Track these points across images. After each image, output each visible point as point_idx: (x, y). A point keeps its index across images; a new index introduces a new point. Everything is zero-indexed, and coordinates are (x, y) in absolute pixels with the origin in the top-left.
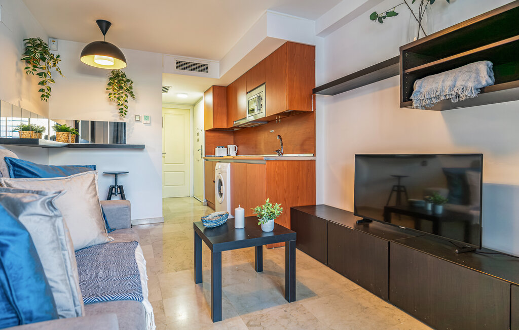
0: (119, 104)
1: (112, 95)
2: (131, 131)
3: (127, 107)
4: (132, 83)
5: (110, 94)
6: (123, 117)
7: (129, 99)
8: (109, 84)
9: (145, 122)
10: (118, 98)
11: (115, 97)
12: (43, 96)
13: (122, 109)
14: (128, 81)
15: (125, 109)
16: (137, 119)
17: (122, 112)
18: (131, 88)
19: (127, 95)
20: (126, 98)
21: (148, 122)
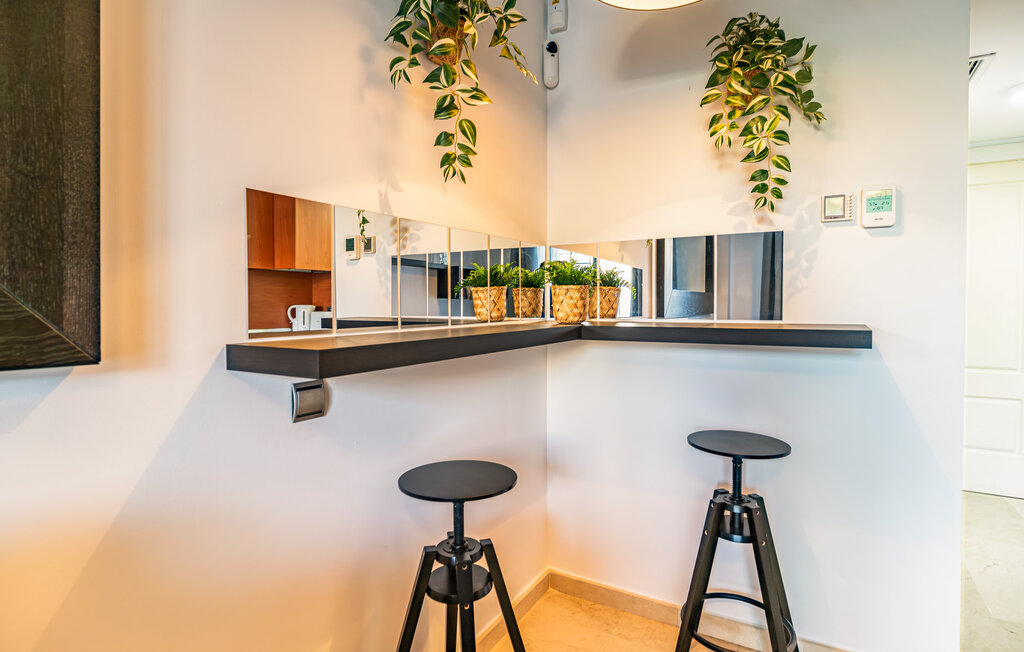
0: (749, 156)
1: (725, 122)
2: (804, 264)
3: (784, 163)
4: (810, 51)
5: (715, 120)
6: (767, 208)
7: (797, 125)
8: (712, 82)
9: (870, 219)
10: (747, 131)
11: (732, 126)
12: (447, 160)
13: (764, 173)
14: (796, 44)
15: (775, 172)
16: (835, 207)
17: (763, 189)
18: (805, 75)
19: (784, 111)
20: (782, 124)
21: (888, 218)
